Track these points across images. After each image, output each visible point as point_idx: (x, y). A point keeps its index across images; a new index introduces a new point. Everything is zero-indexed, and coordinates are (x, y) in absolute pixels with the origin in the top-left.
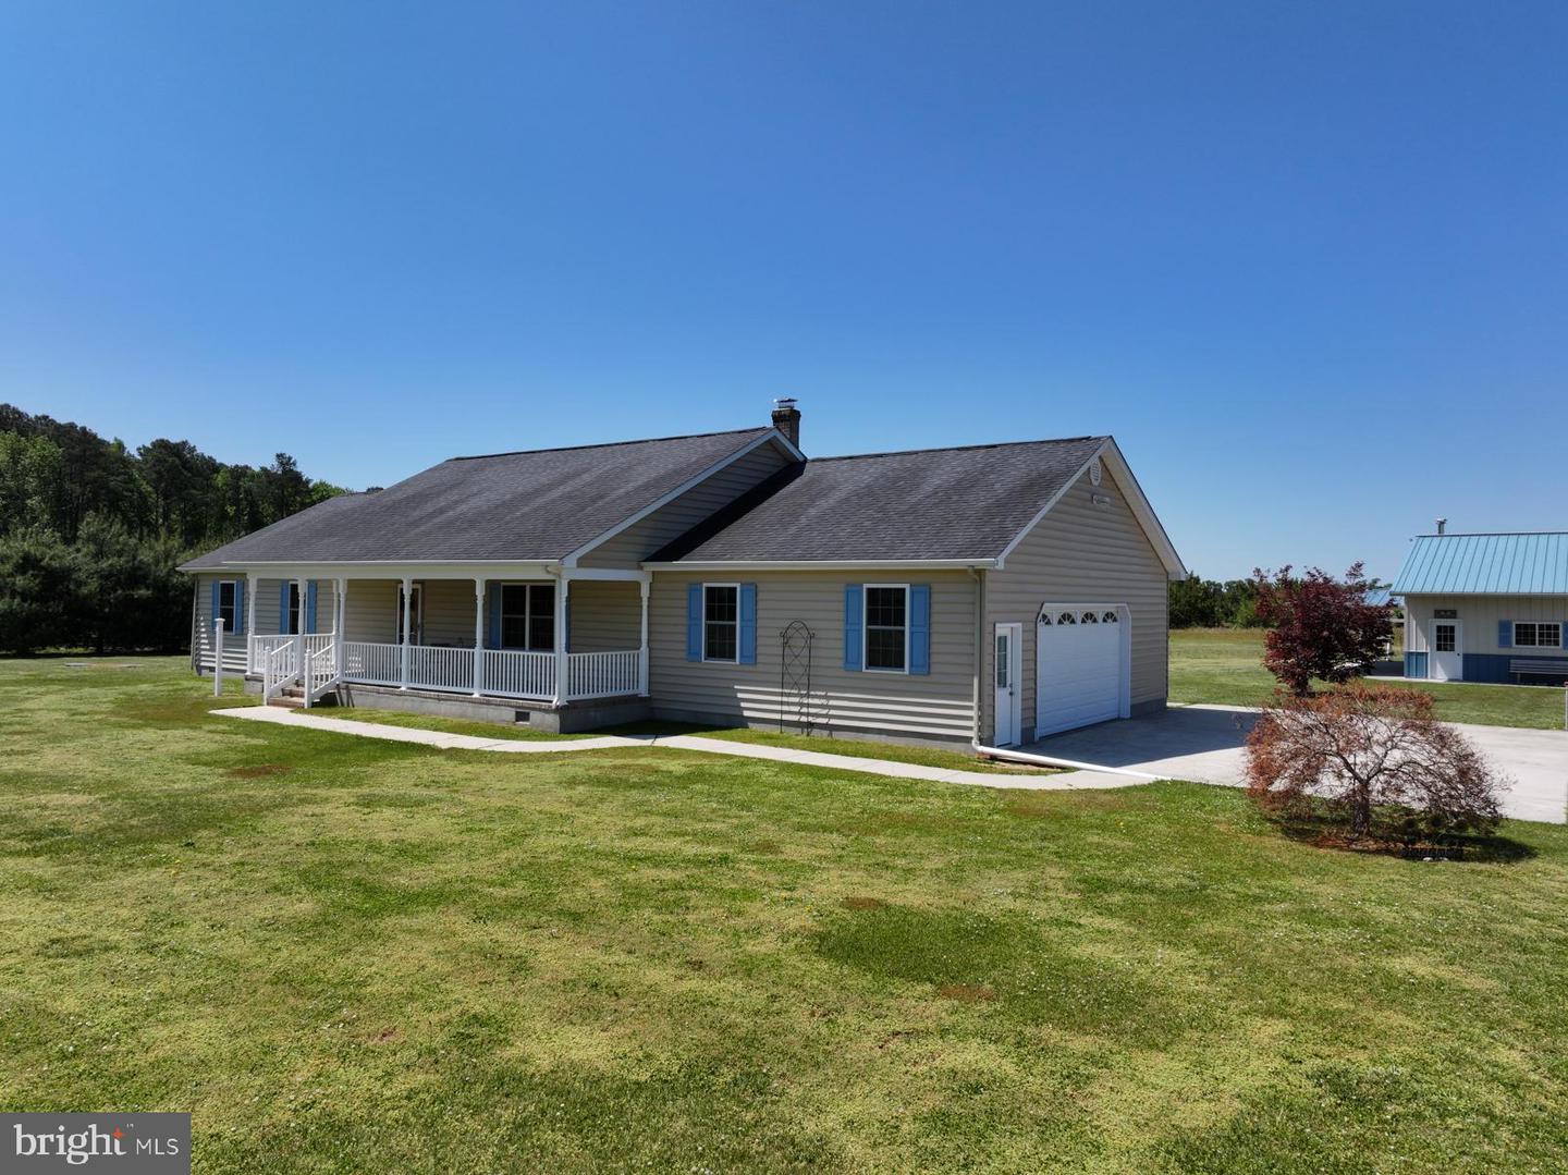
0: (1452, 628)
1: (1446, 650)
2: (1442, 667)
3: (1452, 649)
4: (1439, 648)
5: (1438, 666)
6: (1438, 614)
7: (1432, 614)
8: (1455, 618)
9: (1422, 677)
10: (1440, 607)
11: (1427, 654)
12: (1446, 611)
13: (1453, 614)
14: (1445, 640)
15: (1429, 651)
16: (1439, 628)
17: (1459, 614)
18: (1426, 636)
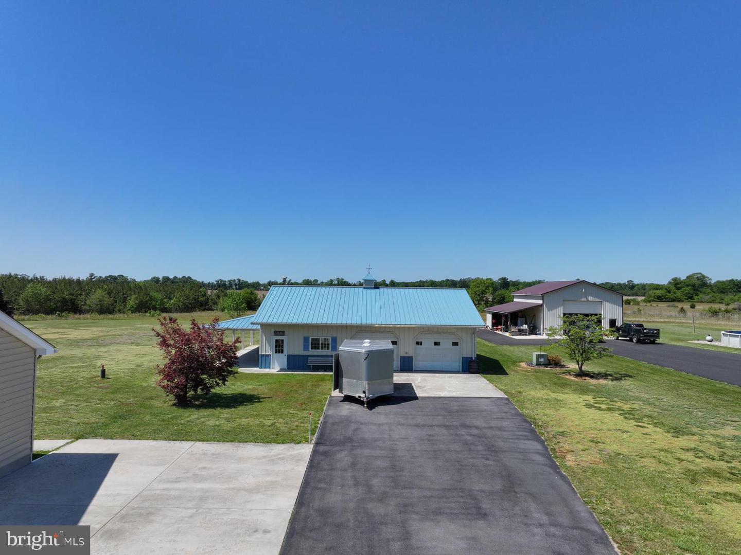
0: (283, 340)
1: (279, 353)
2: (278, 363)
3: (282, 352)
4: (276, 352)
5: (276, 362)
6: (276, 333)
7: (273, 333)
8: (284, 335)
9: (267, 368)
10: (278, 329)
11: (270, 355)
12: (280, 332)
13: (283, 333)
14: (279, 347)
15: (271, 354)
16: (276, 340)
17: (286, 333)
18: (270, 346)
